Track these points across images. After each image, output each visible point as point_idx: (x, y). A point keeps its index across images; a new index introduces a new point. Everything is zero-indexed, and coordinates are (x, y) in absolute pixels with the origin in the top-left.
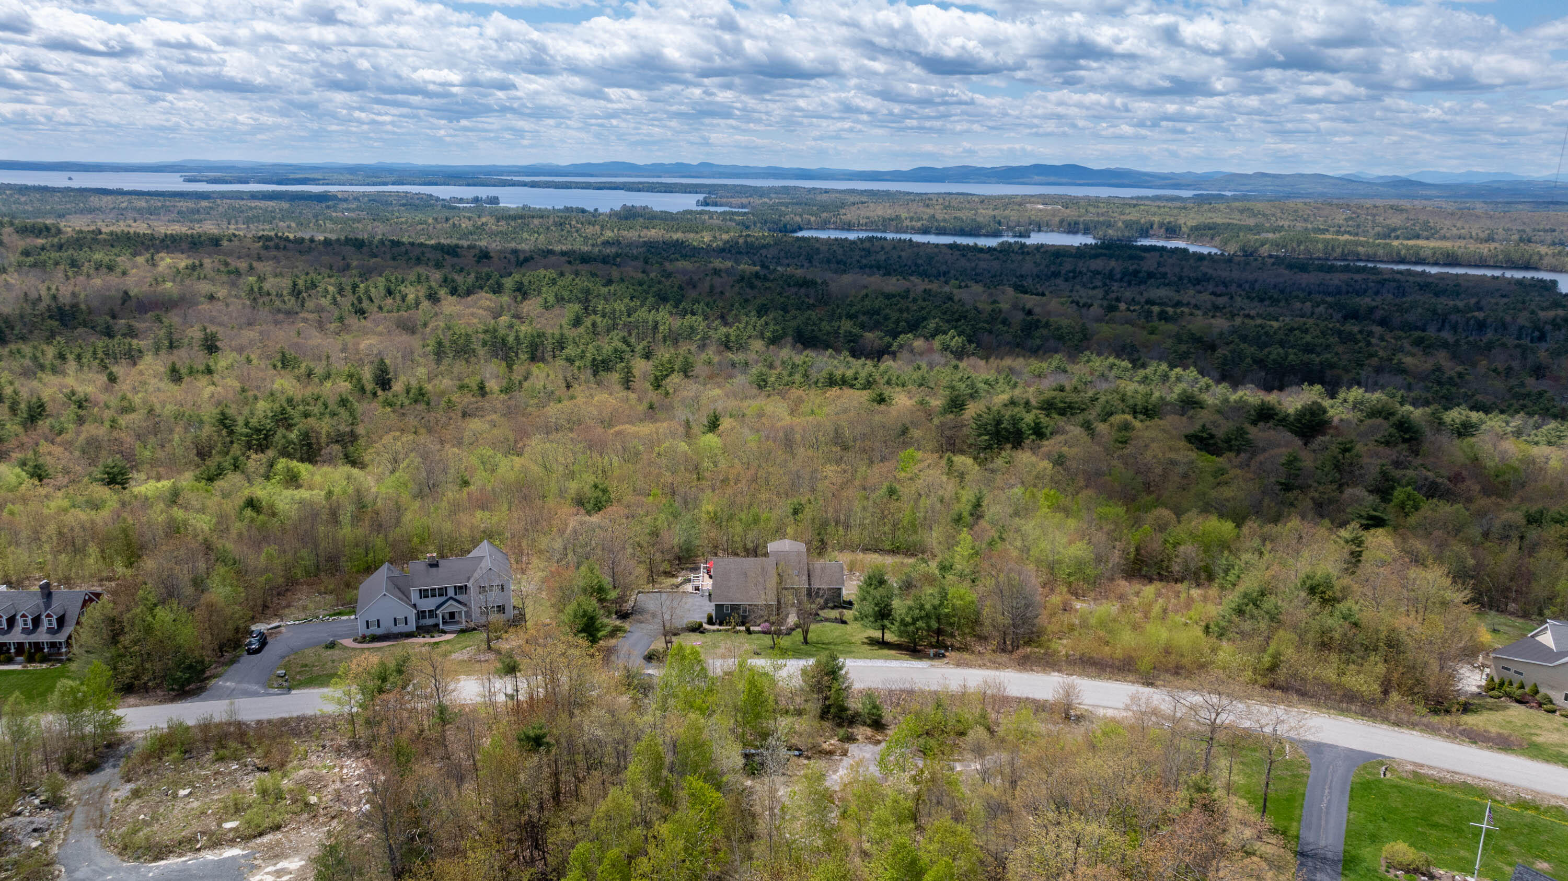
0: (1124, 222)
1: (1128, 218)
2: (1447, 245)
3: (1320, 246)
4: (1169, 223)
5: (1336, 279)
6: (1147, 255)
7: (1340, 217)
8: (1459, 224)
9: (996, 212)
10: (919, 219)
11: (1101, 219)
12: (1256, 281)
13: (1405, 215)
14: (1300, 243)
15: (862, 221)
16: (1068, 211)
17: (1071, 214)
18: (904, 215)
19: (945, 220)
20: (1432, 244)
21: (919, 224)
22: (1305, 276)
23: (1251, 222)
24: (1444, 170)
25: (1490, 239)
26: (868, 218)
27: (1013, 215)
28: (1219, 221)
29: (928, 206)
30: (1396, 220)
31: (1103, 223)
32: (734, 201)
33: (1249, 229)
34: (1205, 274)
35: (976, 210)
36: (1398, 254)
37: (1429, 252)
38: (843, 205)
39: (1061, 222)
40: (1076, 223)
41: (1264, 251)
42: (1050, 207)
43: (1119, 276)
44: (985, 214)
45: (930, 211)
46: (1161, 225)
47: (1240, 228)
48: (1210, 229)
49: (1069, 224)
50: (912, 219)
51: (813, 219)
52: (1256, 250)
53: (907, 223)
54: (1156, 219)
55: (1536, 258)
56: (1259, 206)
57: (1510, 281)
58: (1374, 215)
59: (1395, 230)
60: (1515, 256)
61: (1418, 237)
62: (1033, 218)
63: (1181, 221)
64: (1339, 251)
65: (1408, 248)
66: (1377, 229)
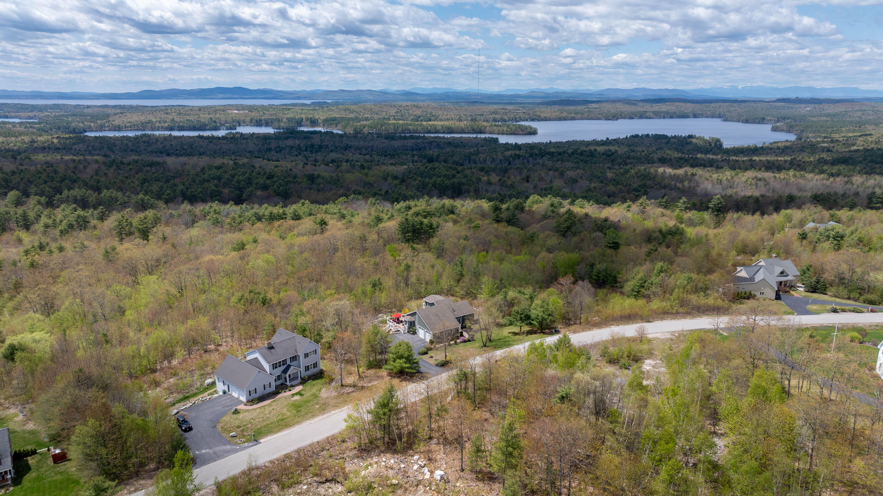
0: (287, 119)
1: (288, 116)
2: (446, 123)
3: (392, 127)
4: (311, 118)
5: (410, 143)
6: (312, 136)
7: (393, 112)
8: (445, 113)
9: (211, 116)
10: (165, 122)
11: (274, 117)
12: (373, 146)
13: (421, 110)
14: (382, 126)
15: (129, 125)
16: (253, 113)
17: (255, 115)
18: (154, 120)
19: (181, 122)
20: (440, 123)
21: (166, 125)
22: (395, 142)
23: (352, 116)
24: (423, 87)
25: (460, 120)
26: (131, 122)
27: (221, 117)
28: (337, 116)
29: (167, 113)
30: (418, 112)
31: (275, 120)
32: (22, 114)
33: (353, 119)
34: (347, 145)
35: (198, 115)
36: (427, 128)
37: (440, 127)
38: (108, 116)
39: (251, 120)
40: (261, 120)
41: (366, 130)
42: (241, 112)
43: (304, 148)
44: (205, 118)
45: (170, 117)
46: (307, 119)
47: (349, 119)
48: (333, 120)
49: (257, 121)
50: (160, 122)
51: (92, 124)
52: (362, 130)
53: (157, 124)
54: (304, 116)
55: (483, 128)
56: (353, 107)
57: (481, 139)
58: (408, 110)
59: (419, 117)
60: (475, 127)
61: (430, 120)
62: (234, 118)
63: (317, 117)
64: (400, 129)
65: (431, 126)
66: (412, 117)
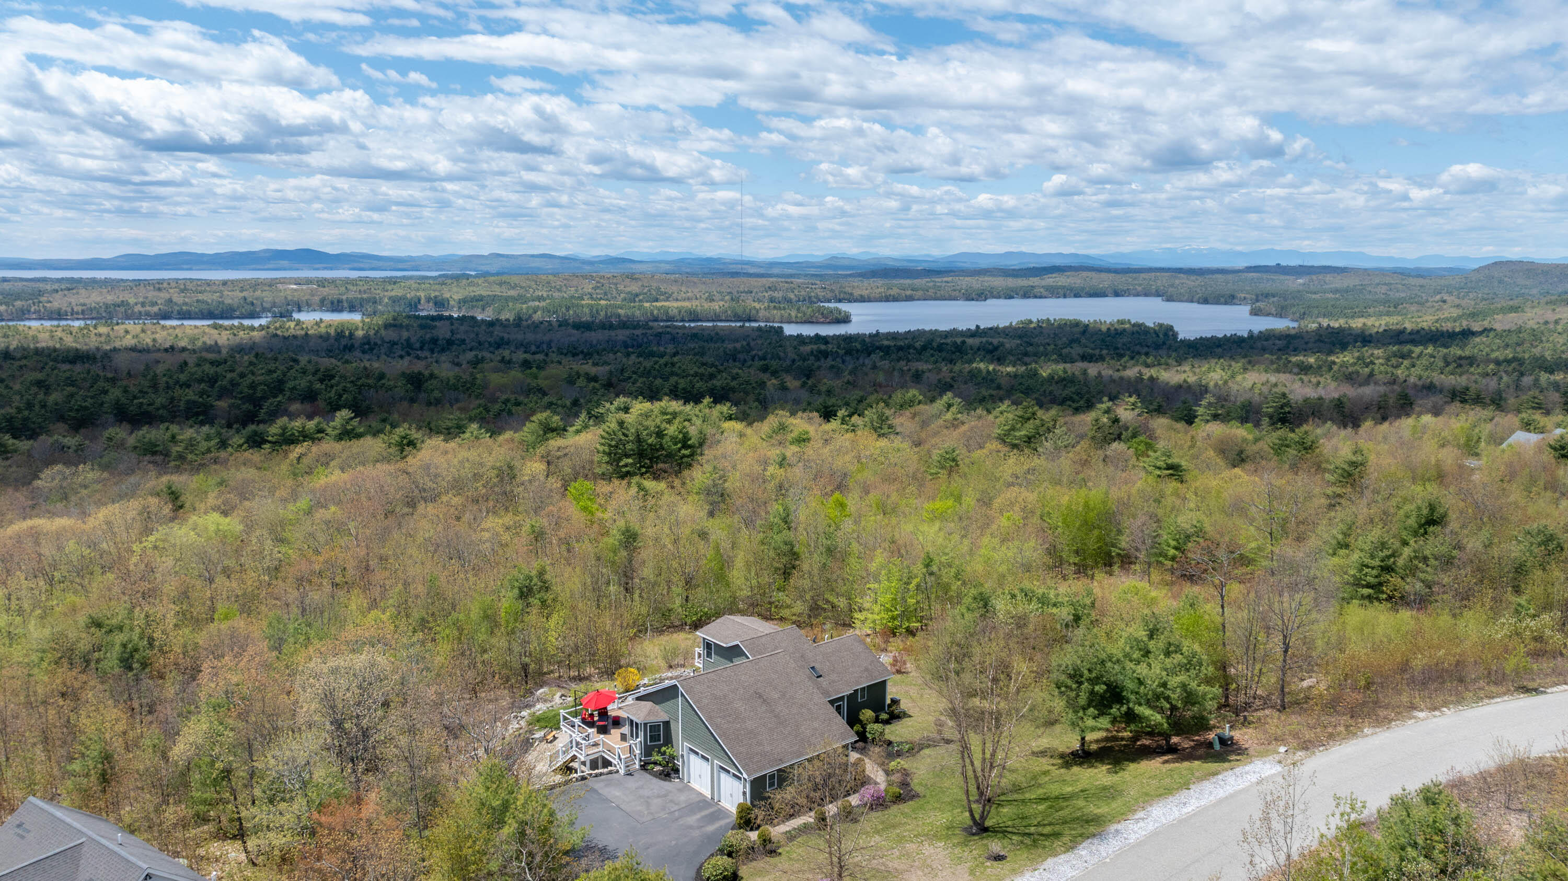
0: (390, 298)
1: (393, 294)
2: (687, 304)
3: (587, 310)
4: (436, 297)
6: (437, 323)
7: (588, 287)
8: (684, 289)
9: (245, 294)
10: (154, 304)
11: (365, 296)
12: (551, 341)
13: (640, 283)
14: (568, 309)
15: (80, 308)
16: (327, 289)
17: (330, 292)
18: (132, 301)
19: (186, 304)
20: (675, 304)
21: (156, 309)
22: (593, 333)
23: (512, 293)
24: (646, 250)
25: (711, 299)
26: (84, 305)
28: (484, 293)
29: (159, 289)
30: (634, 288)
31: (368, 300)
33: (514, 299)
34: (502, 338)
35: (221, 292)
36: (652, 313)
37: (675, 311)
38: (41, 293)
39: (322, 301)
40: (340, 301)
41: (538, 316)
42: (304, 287)
44: (232, 297)
45: (164, 295)
46: (428, 300)
47: (507, 299)
48: (477, 300)
49: (332, 303)
50: (143, 305)
52: (530, 316)
53: (138, 308)
54: (422, 294)
55: (755, 312)
56: (515, 279)
58: (616, 284)
59: (637, 295)
60: (740, 312)
61: (657, 300)
62: (290, 298)
63: (447, 295)
64: (602, 314)
65: (659, 309)
66: (622, 295)
